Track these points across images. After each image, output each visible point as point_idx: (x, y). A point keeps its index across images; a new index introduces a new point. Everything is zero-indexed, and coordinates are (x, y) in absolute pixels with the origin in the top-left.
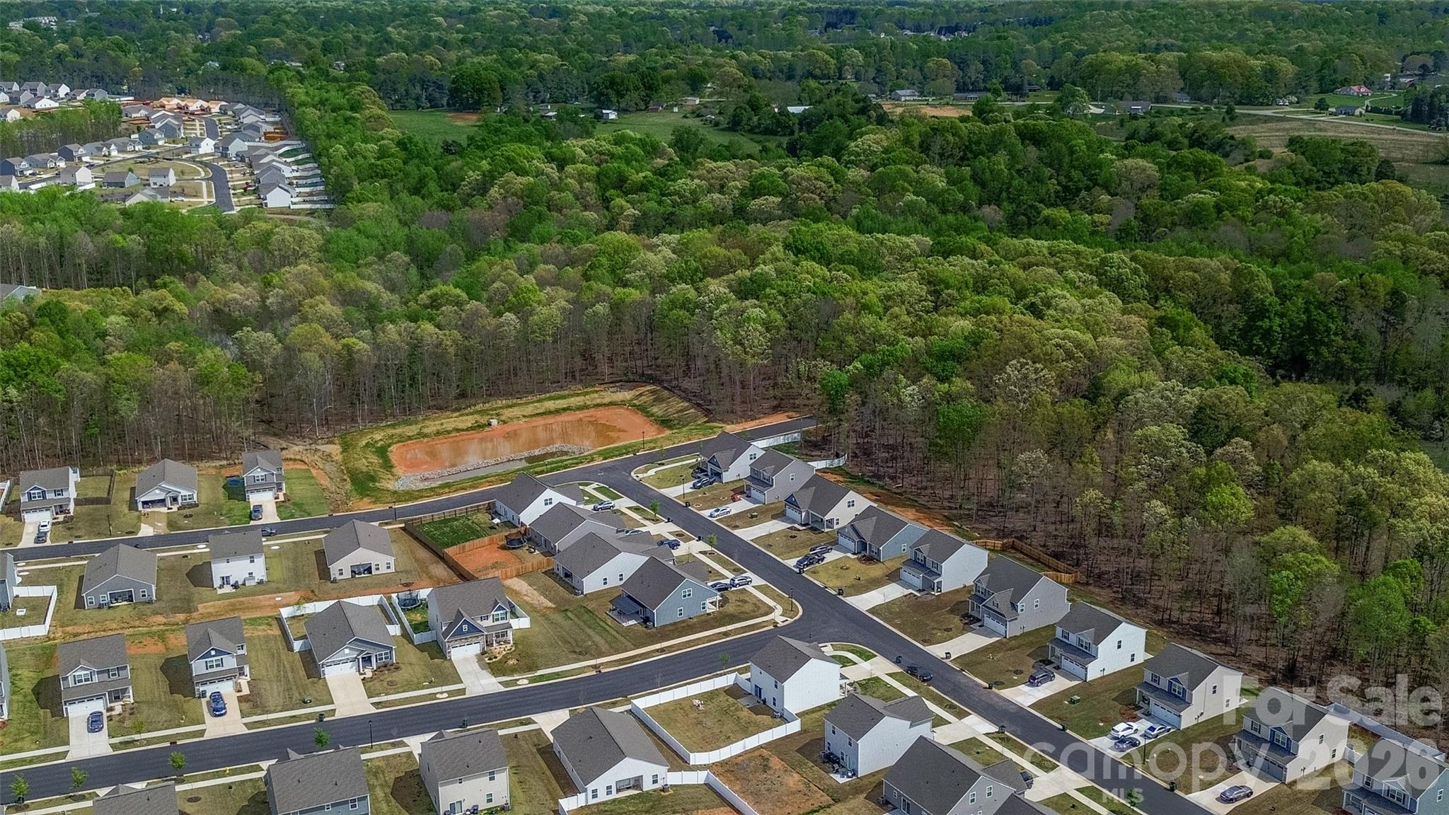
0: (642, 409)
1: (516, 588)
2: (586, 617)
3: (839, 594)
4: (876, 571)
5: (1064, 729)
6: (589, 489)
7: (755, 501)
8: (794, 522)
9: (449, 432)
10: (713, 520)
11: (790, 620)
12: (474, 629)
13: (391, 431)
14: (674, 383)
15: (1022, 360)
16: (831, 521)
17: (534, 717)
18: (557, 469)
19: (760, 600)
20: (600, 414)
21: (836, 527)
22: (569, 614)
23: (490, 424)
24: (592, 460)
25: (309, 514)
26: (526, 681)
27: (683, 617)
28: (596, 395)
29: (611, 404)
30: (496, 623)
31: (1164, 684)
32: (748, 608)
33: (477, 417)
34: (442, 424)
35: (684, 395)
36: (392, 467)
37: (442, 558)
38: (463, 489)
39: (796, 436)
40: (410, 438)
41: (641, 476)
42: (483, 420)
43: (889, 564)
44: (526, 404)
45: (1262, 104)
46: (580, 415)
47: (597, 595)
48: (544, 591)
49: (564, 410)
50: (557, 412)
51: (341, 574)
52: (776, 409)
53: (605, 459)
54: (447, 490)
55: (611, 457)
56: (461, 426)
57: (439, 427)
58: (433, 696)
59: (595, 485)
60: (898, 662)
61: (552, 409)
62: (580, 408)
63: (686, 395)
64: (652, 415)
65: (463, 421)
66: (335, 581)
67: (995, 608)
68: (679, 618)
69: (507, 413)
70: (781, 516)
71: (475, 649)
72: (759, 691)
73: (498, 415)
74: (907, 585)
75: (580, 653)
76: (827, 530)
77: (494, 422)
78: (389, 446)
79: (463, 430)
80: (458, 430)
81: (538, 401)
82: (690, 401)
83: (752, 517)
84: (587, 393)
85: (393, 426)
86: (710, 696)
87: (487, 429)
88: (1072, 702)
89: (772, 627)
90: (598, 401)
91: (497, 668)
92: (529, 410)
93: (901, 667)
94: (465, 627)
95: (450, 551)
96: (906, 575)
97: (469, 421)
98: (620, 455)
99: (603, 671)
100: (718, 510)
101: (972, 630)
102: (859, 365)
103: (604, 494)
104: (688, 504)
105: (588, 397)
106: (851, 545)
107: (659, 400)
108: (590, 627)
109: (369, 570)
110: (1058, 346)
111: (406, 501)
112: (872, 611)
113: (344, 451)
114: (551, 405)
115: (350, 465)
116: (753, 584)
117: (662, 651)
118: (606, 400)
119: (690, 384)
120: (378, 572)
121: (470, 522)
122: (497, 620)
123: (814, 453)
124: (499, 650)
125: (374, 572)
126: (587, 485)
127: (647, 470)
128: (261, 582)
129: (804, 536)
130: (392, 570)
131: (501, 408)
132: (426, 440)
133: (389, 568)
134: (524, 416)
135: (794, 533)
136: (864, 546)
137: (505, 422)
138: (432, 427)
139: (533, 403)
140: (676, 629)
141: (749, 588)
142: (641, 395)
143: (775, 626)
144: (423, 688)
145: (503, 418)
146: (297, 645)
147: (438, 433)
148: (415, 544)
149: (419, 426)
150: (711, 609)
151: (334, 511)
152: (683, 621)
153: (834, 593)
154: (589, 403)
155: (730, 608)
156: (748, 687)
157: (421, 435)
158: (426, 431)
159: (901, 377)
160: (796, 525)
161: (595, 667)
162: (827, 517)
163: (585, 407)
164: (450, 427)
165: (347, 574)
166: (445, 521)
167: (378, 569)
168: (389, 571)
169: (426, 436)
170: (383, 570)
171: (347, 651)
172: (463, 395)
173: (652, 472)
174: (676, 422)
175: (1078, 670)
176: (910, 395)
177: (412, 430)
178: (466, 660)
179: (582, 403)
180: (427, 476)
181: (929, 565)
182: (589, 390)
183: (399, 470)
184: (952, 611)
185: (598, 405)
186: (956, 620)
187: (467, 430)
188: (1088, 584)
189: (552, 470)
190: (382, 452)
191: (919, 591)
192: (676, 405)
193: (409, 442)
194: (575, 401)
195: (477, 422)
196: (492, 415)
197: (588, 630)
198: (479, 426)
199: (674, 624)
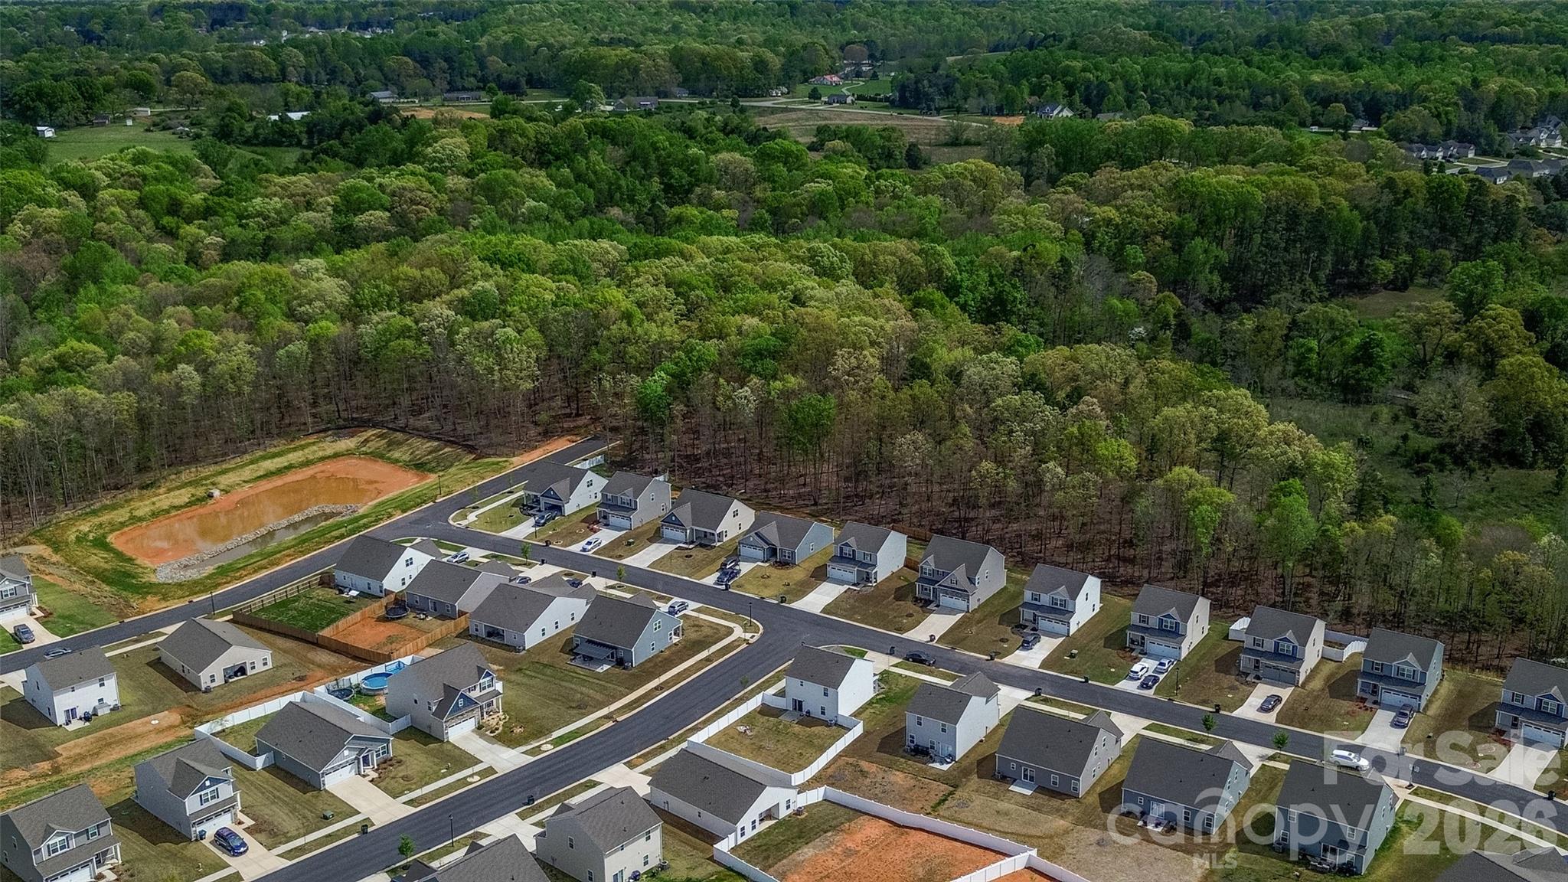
0: (380, 456)
2: (548, 671)
3: (781, 602)
4: (797, 574)
5: (1087, 681)
7: (619, 529)
8: (677, 542)
9: (166, 511)
10: (589, 554)
11: (758, 635)
12: (469, 702)
13: (94, 521)
14: (399, 423)
16: (719, 535)
17: (595, 777)
18: (358, 529)
19: (711, 622)
20: (330, 467)
21: (725, 539)
22: (527, 672)
23: (211, 496)
24: (390, 515)
25: (93, 626)
26: (550, 747)
27: (655, 652)
29: (336, 455)
30: (483, 692)
31: (1154, 622)
32: (706, 631)
33: (191, 490)
34: (154, 503)
35: (422, 434)
36: (132, 559)
37: (318, 644)
40: (123, 524)
41: (463, 523)
42: (200, 492)
43: (805, 565)
44: (240, 467)
45: (758, 96)
47: (540, 648)
49: (287, 468)
50: (280, 472)
51: (213, 682)
52: (547, 434)
53: (404, 511)
55: (410, 508)
56: (177, 502)
57: (152, 508)
58: (463, 782)
60: (891, 653)
61: (273, 469)
62: (304, 464)
63: (426, 434)
64: (397, 461)
65: (176, 497)
66: (208, 690)
67: (954, 586)
68: (652, 653)
69: (224, 480)
70: (657, 537)
71: (470, 724)
72: (798, 705)
73: (214, 484)
74: (841, 582)
75: (579, 707)
76: (719, 544)
77: (216, 493)
78: (105, 536)
79: (181, 507)
80: (175, 508)
81: (252, 463)
82: (436, 439)
83: (629, 544)
84: (303, 447)
85: (94, 513)
86: (748, 719)
87: (210, 502)
88: (1072, 656)
89: (746, 645)
90: (321, 454)
91: (507, 738)
92: (247, 473)
93: (897, 656)
94: (461, 701)
95: (326, 632)
96: (833, 571)
97: (183, 496)
98: (418, 505)
99: (619, 719)
100: (589, 543)
101: (931, 612)
104: (548, 543)
105: (306, 451)
106: (760, 554)
107: (394, 444)
108: (562, 680)
109: (242, 670)
111: (202, 592)
112: (824, 611)
113: (56, 550)
114: (269, 465)
115: (81, 565)
116: (690, 608)
117: (660, 688)
118: (329, 452)
120: (254, 672)
121: (314, 601)
122: (484, 688)
124: (494, 720)
125: (249, 672)
127: (464, 516)
128: (115, 709)
129: (700, 553)
130: (272, 665)
131: (213, 475)
132: (144, 524)
133: (265, 664)
134: (245, 482)
135: (687, 553)
136: (773, 551)
137: (227, 492)
138: (142, 508)
139: (245, 465)
140: (656, 665)
141: (690, 613)
142: (366, 441)
143: (749, 643)
144: (444, 776)
145: (222, 487)
146: (260, 762)
147: (155, 515)
148: (267, 635)
149: (127, 510)
150: (676, 639)
151: (119, 617)
152: (656, 656)
153: (775, 602)
154: (311, 457)
155: (693, 636)
156: (781, 703)
157: (135, 520)
158: (138, 513)
160: (682, 545)
161: (608, 717)
162: (718, 531)
163: (307, 463)
164: (164, 505)
165: (220, 680)
166: (280, 605)
167: (253, 668)
168: (266, 668)
169: (141, 519)
170: (260, 667)
171: (346, 753)
172: (142, 468)
173: (472, 517)
174: (433, 464)
175: (1060, 627)
177: (120, 515)
178: (465, 738)
179: (303, 459)
180: (185, 563)
181: (859, 557)
184: (898, 598)
185: (323, 459)
186: (909, 606)
187: (186, 505)
190: (103, 545)
191: (854, 585)
192: (423, 447)
193: (126, 529)
194: (294, 457)
195: (193, 495)
196: (206, 485)
197: (564, 684)
198: (198, 500)
199: (650, 660)
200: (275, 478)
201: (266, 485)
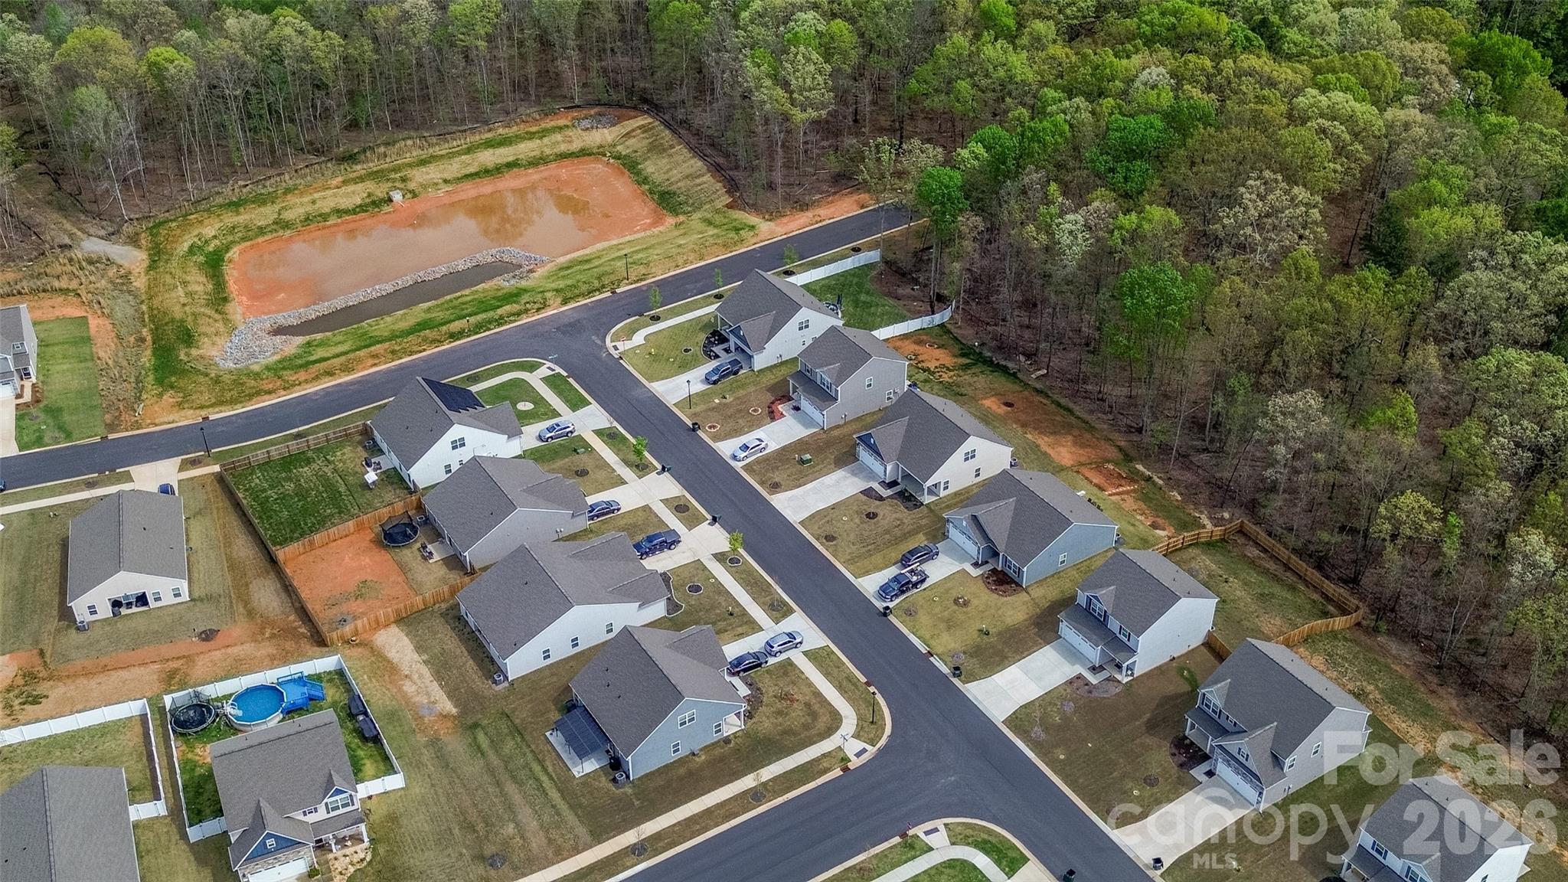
0: (630, 165)
1: (392, 654)
2: (510, 746)
3: (954, 675)
4: (1014, 610)
6: (535, 379)
7: (808, 422)
8: (871, 475)
9: (324, 217)
10: (738, 466)
11: (872, 750)
12: (288, 843)
13: (230, 219)
14: (680, 114)
15: (1267, 174)
16: (931, 487)
18: (487, 325)
19: (818, 694)
20: (563, 171)
21: (940, 495)
22: (481, 737)
23: (390, 200)
24: (544, 306)
25: (68, 436)
27: (683, 752)
28: (558, 137)
29: (584, 153)
30: (332, 814)
32: (797, 716)
33: (370, 186)
34: (314, 202)
35: (693, 141)
36: (225, 300)
37: (276, 570)
38: (330, 373)
39: (873, 256)
40: (261, 231)
41: (623, 346)
42: (379, 190)
43: (1037, 593)
44: (451, 156)
46: (534, 175)
47: (533, 681)
48: (441, 669)
49: (510, 165)
50: (497, 171)
51: (94, 613)
52: (838, 183)
53: (565, 302)
54: (302, 375)
55: (574, 298)
56: (346, 203)
57: (309, 208)
59: (544, 371)
60: (1068, 878)
61: (490, 165)
62: (535, 162)
63: (699, 143)
64: (645, 181)
65: (347, 195)
66: (83, 627)
68: (674, 757)
69: (419, 176)
70: (847, 458)
71: (296, 867)
73: (404, 180)
74: (1072, 655)
76: (929, 500)
77: (397, 197)
78: (228, 249)
79: (347, 212)
80: (339, 212)
81: (468, 151)
82: (703, 157)
83: (802, 462)
84: (543, 133)
85: (235, 206)
87: (386, 209)
89: (837, 772)
90: (563, 148)
92: (455, 168)
94: (272, 842)
95: (293, 554)
96: (1069, 631)
97: (354, 195)
98: (590, 292)
100: (750, 443)
101: (1192, 783)
102: (980, 150)
103: (560, 393)
104: (696, 424)
105: (546, 140)
106: (970, 547)
107: (656, 149)
108: (514, 778)
109: (144, 600)
110: (1323, 131)
111: (233, 402)
112: (1011, 720)
113: (152, 266)
114: (489, 157)
115: (156, 302)
116: (805, 647)
118: (576, 146)
119: (705, 119)
120: (159, 604)
121: (328, 470)
122: (334, 809)
123: (900, 291)
124: (341, 863)
125: (152, 604)
126: (532, 368)
127: (631, 332)
129: (891, 514)
130: (185, 597)
131: (410, 165)
132: (288, 233)
133: (177, 595)
134: (446, 181)
135: (874, 506)
136: (991, 551)
137: (415, 195)
138: (297, 208)
139: (459, 154)
140: (669, 783)
141: (797, 657)
142: (628, 135)
143: (846, 769)
145: (412, 185)
147: (307, 219)
148: (234, 520)
149: (277, 207)
150: (733, 725)
151: (112, 427)
152: (681, 762)
153: (945, 670)
154: (548, 151)
155: (766, 723)
157: (282, 224)
158: (288, 215)
159: (1053, 187)
160: (876, 486)
162: (929, 483)
163: (542, 160)
164: (326, 206)
165: (105, 611)
166: (289, 462)
167: (158, 599)
168: (179, 600)
169: (286, 225)
170: (168, 599)
173: (639, 338)
174: (682, 198)
176: (1071, 232)
177: (264, 215)
179: (537, 153)
180: (281, 321)
181: (1114, 625)
182: (549, 123)
183: (236, 309)
184: (1152, 726)
185: (563, 156)
186: (1161, 753)
187: (354, 211)
188: (1376, 630)
189: (479, 327)
190: (214, 264)
191: (1093, 670)
192: (683, 162)
193: (260, 240)
194: (526, 149)
195: (369, 195)
196: (394, 180)
197: (511, 788)
198: (373, 203)
199: (667, 768)
200: (485, 180)
201: (470, 191)
